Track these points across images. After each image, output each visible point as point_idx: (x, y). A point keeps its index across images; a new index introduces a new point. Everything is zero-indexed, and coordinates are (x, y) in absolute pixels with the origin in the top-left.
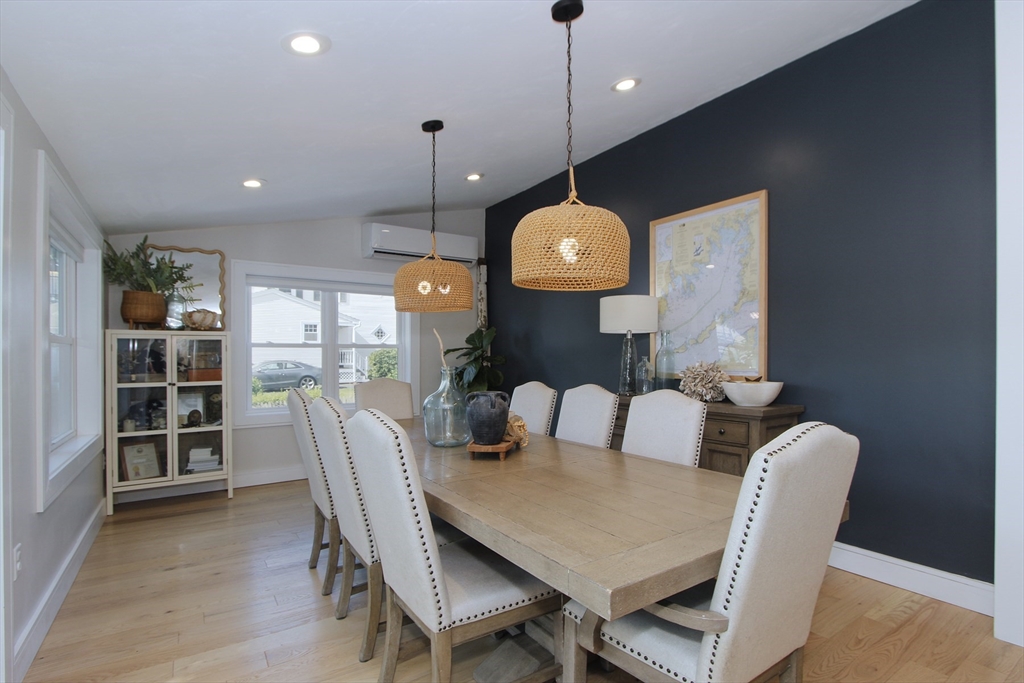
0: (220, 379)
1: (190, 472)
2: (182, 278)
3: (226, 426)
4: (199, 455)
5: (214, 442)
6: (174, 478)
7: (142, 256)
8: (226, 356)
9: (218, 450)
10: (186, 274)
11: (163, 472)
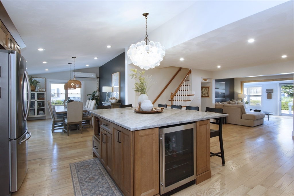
0: (44, 100)
1: (39, 115)
2: (38, 83)
3: (45, 107)
4: (41, 112)
5: (43, 110)
6: (36, 116)
7: (31, 79)
8: (45, 96)
9: (44, 112)
10: (39, 82)
11: (35, 115)
